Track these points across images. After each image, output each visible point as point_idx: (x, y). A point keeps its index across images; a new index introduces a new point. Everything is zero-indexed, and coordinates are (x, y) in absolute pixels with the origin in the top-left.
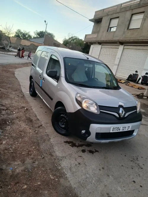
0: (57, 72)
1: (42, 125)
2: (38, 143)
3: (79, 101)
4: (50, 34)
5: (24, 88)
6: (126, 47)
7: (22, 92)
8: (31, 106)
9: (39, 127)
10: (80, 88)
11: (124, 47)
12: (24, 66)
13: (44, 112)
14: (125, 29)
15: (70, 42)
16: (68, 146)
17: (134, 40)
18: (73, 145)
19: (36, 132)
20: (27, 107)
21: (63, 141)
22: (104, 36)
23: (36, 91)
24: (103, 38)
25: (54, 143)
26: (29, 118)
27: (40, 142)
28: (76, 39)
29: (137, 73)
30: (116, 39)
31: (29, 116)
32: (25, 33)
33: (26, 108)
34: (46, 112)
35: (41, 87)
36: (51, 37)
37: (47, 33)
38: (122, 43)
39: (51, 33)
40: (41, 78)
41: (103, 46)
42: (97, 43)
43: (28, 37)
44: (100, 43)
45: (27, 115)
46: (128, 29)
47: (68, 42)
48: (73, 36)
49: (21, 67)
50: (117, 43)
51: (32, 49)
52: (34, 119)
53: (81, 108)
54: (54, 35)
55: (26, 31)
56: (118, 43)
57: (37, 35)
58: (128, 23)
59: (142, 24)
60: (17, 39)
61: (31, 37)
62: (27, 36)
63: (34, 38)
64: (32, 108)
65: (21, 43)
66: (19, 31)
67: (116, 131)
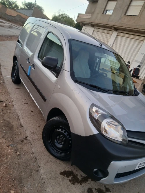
0: (57, 61)
1: (27, 138)
2: (21, 178)
3: (95, 119)
4: (39, 7)
5: (5, 69)
6: (120, 34)
7: (2, 76)
8: (13, 100)
9: (22, 141)
10: (92, 92)
11: (118, 33)
12: (7, 40)
13: (30, 112)
14: (122, 14)
15: (60, 19)
16: (67, 181)
17: (130, 28)
18: (75, 180)
19: (18, 153)
20: (7, 102)
21: (59, 172)
22: (98, 19)
23: (21, 79)
24: (97, 20)
25: (45, 176)
26: (9, 123)
27: (23, 177)
28: (66, 16)
29: (128, 64)
30: (111, 23)
31: (8, 119)
32: (11, 1)
33: (4, 104)
34: (32, 112)
35: (28, 77)
36: (40, 10)
37: (36, 5)
38: (116, 29)
39: (40, 6)
40: (29, 63)
41: (96, 30)
42: (90, 25)
43: (14, 7)
44: (93, 26)
45: (6, 118)
46: (125, 14)
47: (58, 19)
48: (64, 13)
49: (4, 40)
50: (111, 28)
51: (18, 21)
52: (15, 123)
53: (98, 133)
54: (44, 9)
56: (113, 28)
57: (25, 6)
58: (126, 8)
59: (141, 12)
60: (2, 6)
61: (18, 7)
62: (13, 5)
63: (22, 9)
64: (14, 103)
65: (6, 12)
67: (142, 166)
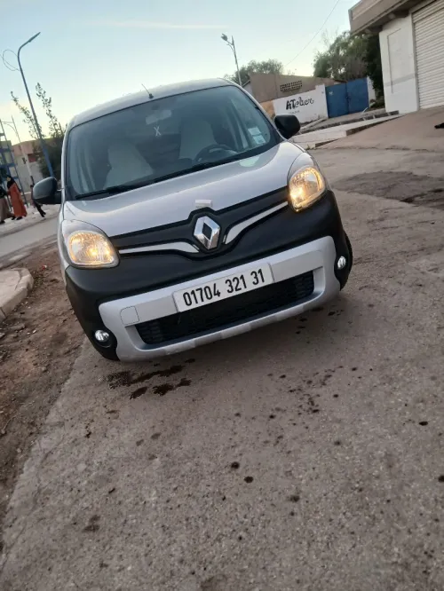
1: (81, 346)
4: (265, 66)
9: (68, 353)
15: (334, 57)
31: (67, 330)
39: (266, 60)
41: (417, 17)
44: (403, 12)
47: (329, 60)
53: (68, 265)
54: (279, 62)
67: (203, 300)
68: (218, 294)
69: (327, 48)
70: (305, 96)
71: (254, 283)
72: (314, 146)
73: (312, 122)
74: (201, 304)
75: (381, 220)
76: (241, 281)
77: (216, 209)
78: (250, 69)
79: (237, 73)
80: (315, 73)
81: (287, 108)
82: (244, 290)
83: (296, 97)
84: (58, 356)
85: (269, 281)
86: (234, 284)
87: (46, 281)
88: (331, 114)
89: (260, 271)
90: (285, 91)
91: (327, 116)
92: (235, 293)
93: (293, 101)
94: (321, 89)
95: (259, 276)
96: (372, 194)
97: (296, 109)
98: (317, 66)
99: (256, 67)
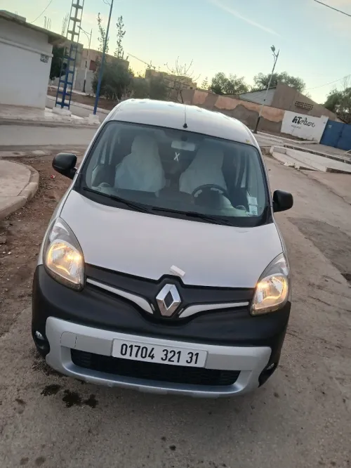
4: (293, 81)
32: (232, 81)
36: (295, 87)
43: (238, 91)
54: (304, 82)
55: (235, 77)
57: (261, 85)
61: (247, 89)
62: (236, 88)
65: (216, 105)
66: (221, 76)
67: (136, 356)
68: (152, 357)
69: (343, 89)
70: (310, 119)
71: (187, 361)
72: (298, 167)
73: (306, 140)
74: (133, 358)
75: (319, 287)
76: (177, 355)
77: (186, 282)
78: (281, 77)
79: (270, 76)
80: (326, 103)
81: (293, 121)
82: (175, 363)
83: (304, 116)
84: (13, 297)
85: (201, 364)
86: (170, 355)
87: (46, 196)
88: (324, 140)
89: (197, 354)
90: (298, 107)
91: (319, 141)
92: (166, 362)
93: (300, 118)
94: (325, 119)
95: (194, 358)
96: (322, 251)
97: (299, 125)
98: (330, 98)
99: (285, 78)
